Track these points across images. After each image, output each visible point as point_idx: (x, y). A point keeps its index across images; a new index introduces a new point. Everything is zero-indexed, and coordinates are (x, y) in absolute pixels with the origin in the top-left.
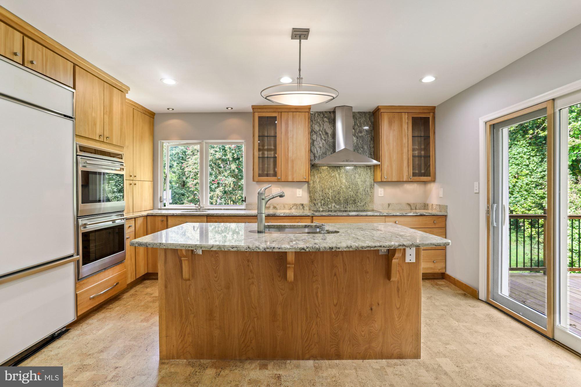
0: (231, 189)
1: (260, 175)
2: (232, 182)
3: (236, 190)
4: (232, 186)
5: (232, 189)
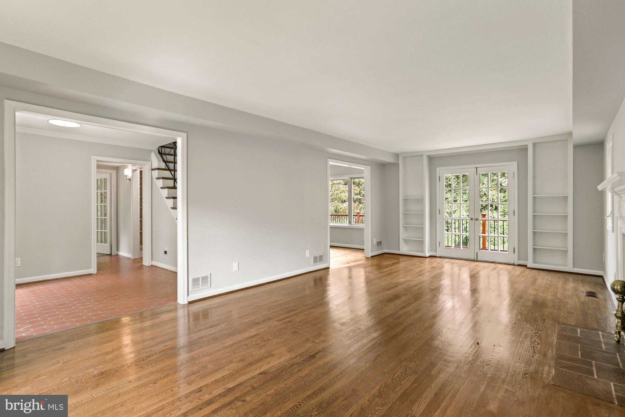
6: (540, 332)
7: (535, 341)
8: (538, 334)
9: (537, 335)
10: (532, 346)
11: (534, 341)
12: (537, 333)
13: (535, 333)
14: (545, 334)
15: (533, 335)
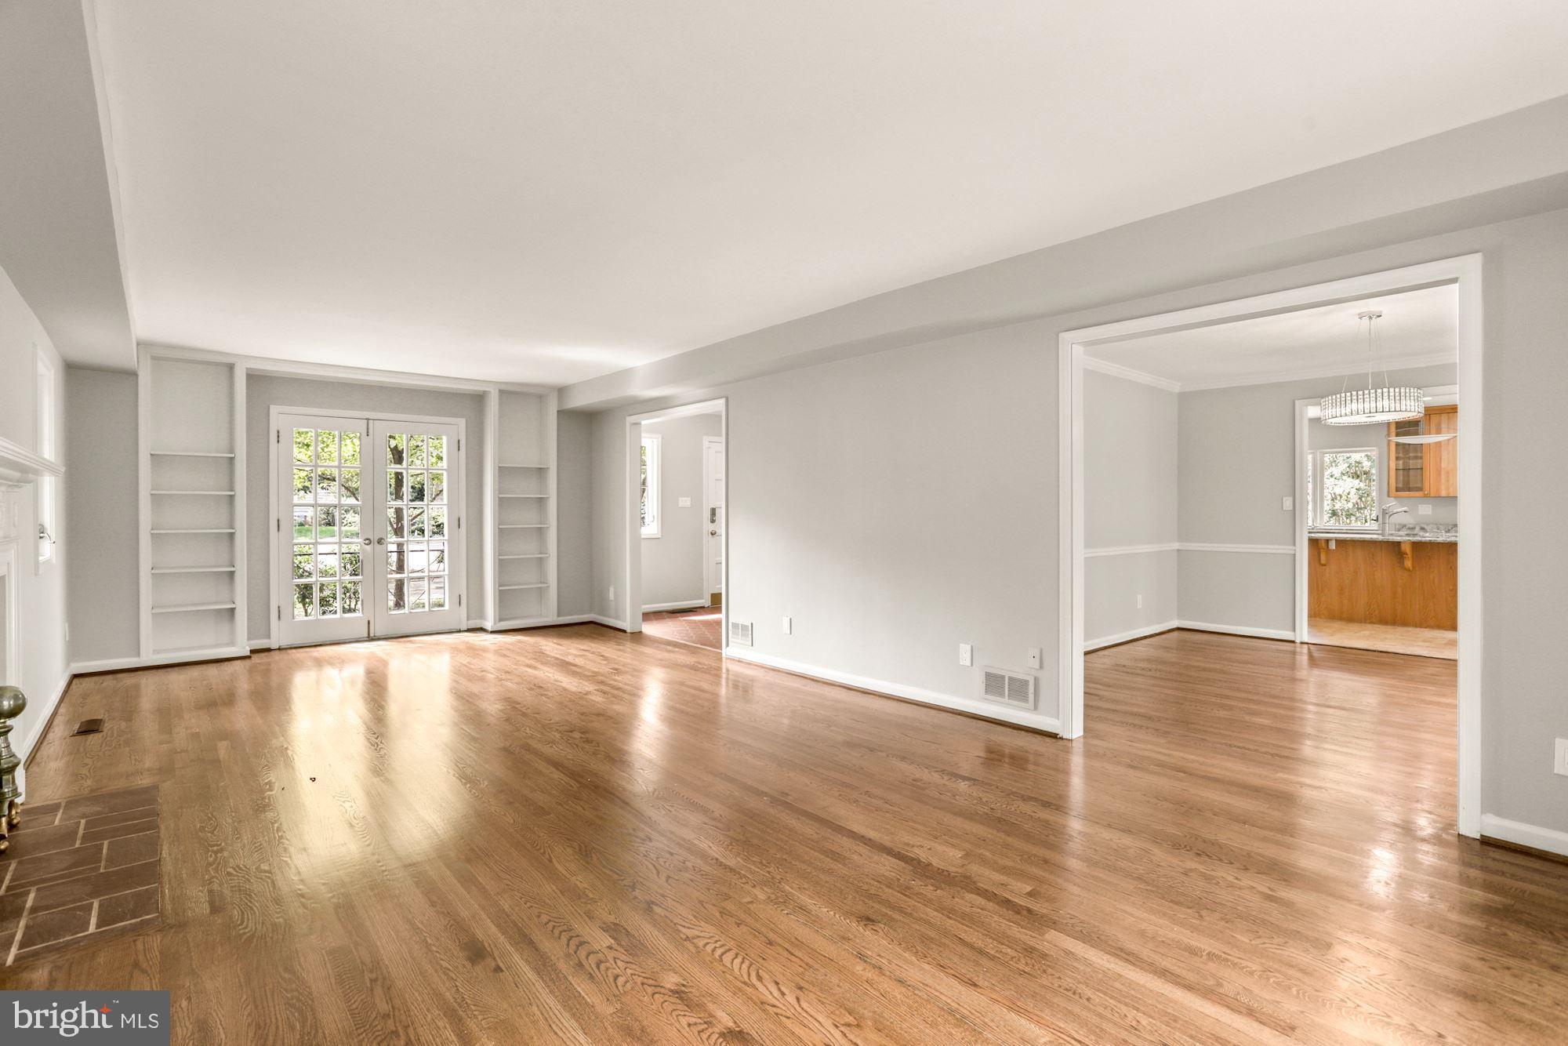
0: (1350, 505)
1: (1397, 490)
2: (1354, 490)
3: (1365, 508)
4: (1354, 498)
5: (1354, 505)
6: (211, 859)
7: (212, 833)
8: (213, 851)
9: (215, 848)
10: (214, 819)
11: (215, 830)
12: (216, 853)
13: (221, 850)
14: (196, 859)
15: (223, 844)
